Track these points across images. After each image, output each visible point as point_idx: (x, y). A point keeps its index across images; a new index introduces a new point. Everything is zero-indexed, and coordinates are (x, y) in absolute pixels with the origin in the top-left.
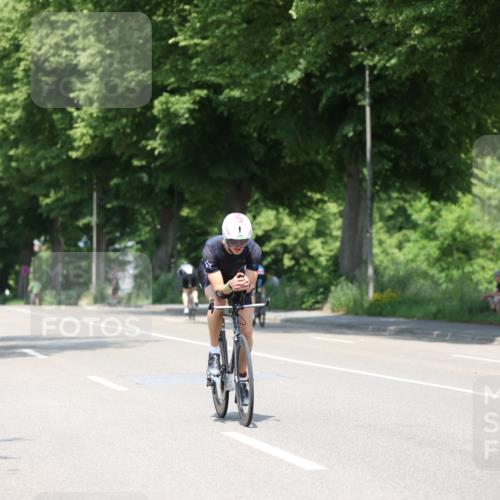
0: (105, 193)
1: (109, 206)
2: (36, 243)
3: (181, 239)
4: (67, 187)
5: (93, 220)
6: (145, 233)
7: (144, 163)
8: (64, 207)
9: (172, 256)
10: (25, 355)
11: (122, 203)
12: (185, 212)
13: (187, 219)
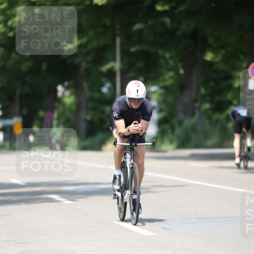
0: (129, 38)
1: (133, 50)
2: (60, 89)
3: (205, 83)
4: (91, 33)
5: (117, 65)
6: (169, 77)
7: (167, 8)
8: (88, 54)
9: (196, 101)
10: (51, 200)
11: (145, 47)
12: (209, 57)
13: (210, 64)
